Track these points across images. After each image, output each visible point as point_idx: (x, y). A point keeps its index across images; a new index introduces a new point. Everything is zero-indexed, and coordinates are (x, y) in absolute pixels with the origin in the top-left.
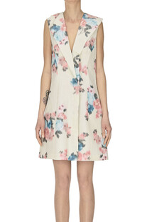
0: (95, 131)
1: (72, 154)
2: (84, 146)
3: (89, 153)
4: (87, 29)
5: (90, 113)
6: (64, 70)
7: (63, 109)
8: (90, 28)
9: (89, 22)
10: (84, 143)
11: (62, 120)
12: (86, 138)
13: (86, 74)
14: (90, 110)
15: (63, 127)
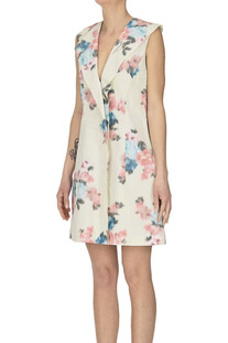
0: (140, 200)
1: (102, 235)
2: (116, 222)
3: (124, 233)
4: (128, 43)
5: (131, 172)
6: (92, 108)
7: (87, 166)
8: (133, 40)
9: (133, 32)
10: (116, 217)
11: (85, 183)
12: (119, 211)
13: (124, 112)
14: (129, 167)
15: (86, 193)
